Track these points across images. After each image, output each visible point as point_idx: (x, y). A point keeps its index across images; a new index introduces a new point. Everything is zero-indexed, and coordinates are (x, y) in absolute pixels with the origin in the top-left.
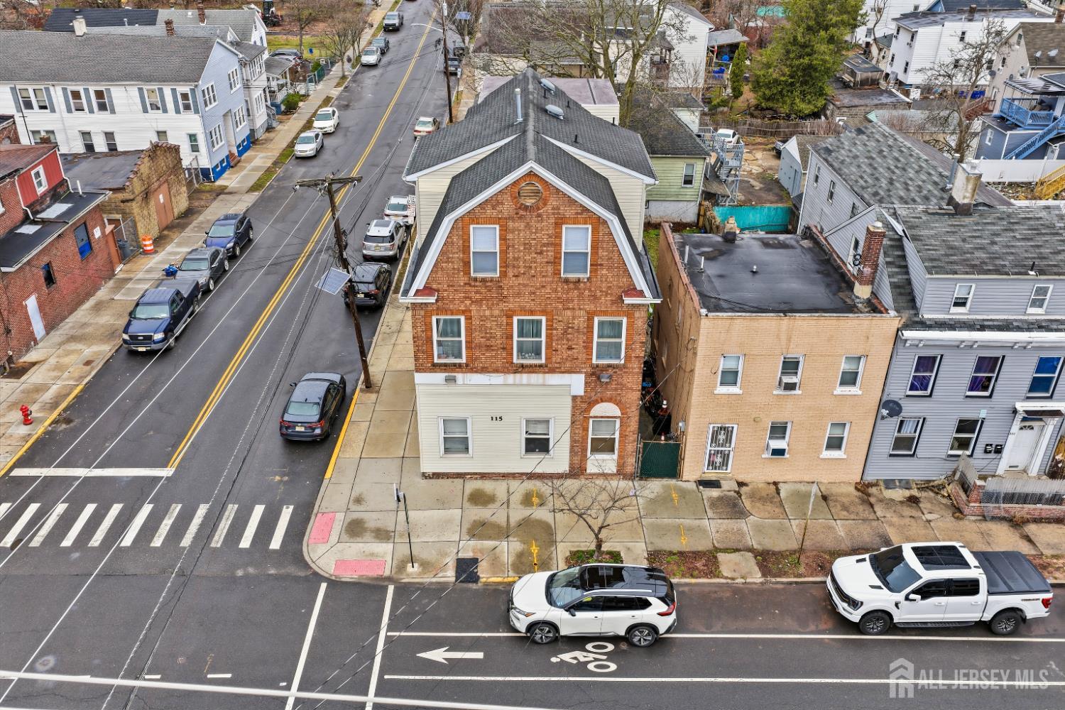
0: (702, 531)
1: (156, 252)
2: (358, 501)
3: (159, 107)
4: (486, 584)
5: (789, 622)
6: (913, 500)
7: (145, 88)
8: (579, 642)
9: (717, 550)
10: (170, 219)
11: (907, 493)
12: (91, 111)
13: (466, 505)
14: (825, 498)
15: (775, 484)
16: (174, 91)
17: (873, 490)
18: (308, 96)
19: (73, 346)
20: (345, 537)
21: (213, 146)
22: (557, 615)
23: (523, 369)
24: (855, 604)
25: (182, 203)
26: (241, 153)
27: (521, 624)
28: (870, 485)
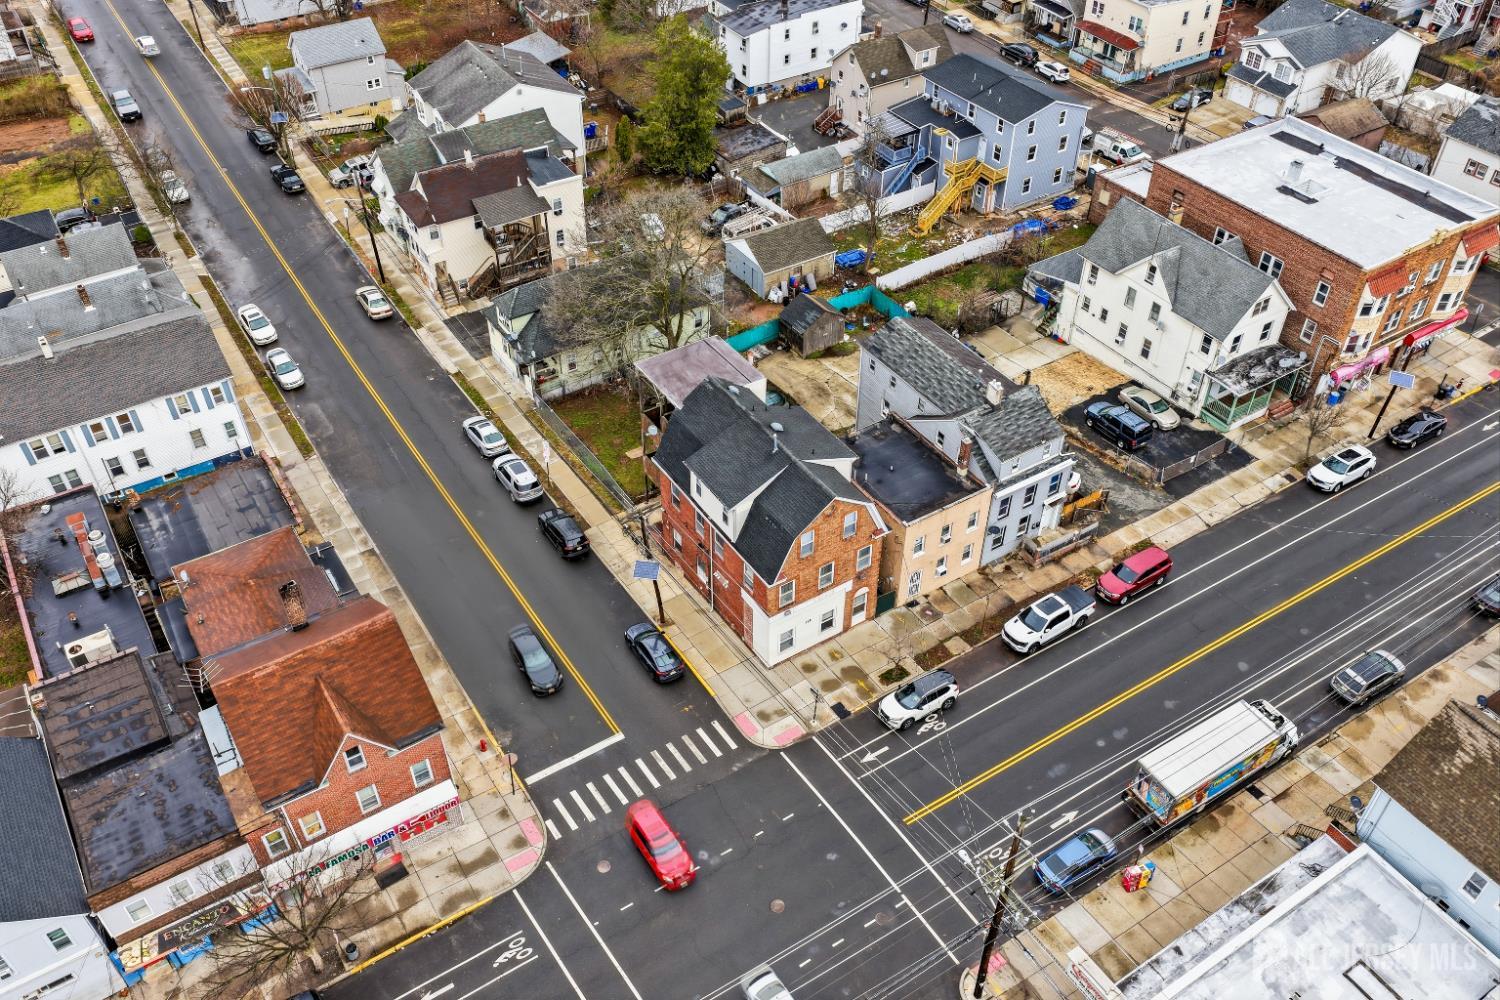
0: (928, 634)
2: (747, 701)
4: (856, 713)
6: (1008, 569)
7: (173, 397)
8: (925, 720)
9: (942, 642)
11: (1003, 565)
12: (116, 437)
13: (805, 675)
14: (968, 586)
15: (941, 588)
16: (205, 391)
17: (987, 571)
20: (763, 724)
22: (910, 713)
23: (821, 591)
24: (1024, 645)
27: (897, 725)
28: (985, 568)
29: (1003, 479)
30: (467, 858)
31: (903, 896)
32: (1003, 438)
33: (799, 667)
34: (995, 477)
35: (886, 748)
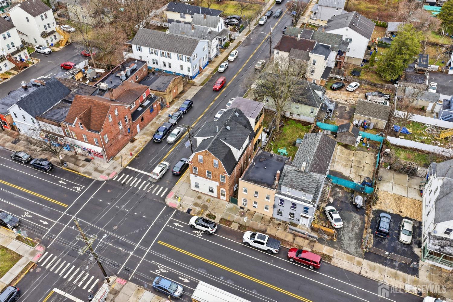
0: (234, 217)
1: (170, 107)
2: (179, 191)
3: (181, 59)
4: (191, 215)
5: (235, 239)
6: (280, 224)
7: (179, 54)
8: (198, 230)
9: (233, 222)
10: (177, 94)
11: (279, 222)
12: (166, 57)
13: (196, 198)
14: (262, 218)
15: (255, 212)
16: (185, 57)
17: (273, 220)
18: (235, 40)
19: (145, 136)
20: (173, 198)
21: (194, 70)
22: (195, 225)
23: (208, 178)
24: (244, 240)
25: (181, 89)
26: (204, 68)
27: (190, 224)
28: (274, 218)
29: (282, 192)
30: (99, 169)
31: (133, 252)
32: (292, 180)
33: (198, 195)
34: (280, 190)
35: (182, 226)
